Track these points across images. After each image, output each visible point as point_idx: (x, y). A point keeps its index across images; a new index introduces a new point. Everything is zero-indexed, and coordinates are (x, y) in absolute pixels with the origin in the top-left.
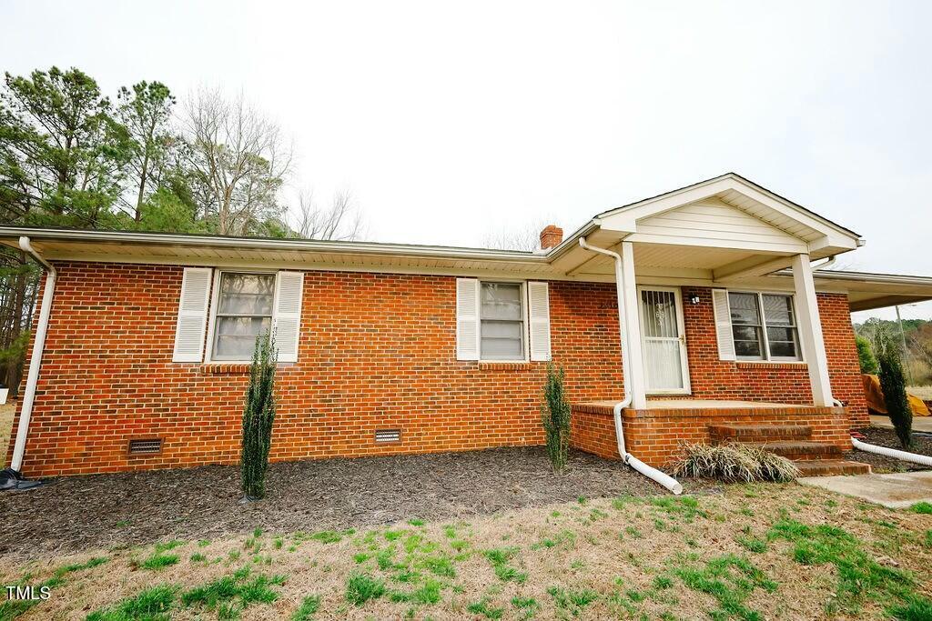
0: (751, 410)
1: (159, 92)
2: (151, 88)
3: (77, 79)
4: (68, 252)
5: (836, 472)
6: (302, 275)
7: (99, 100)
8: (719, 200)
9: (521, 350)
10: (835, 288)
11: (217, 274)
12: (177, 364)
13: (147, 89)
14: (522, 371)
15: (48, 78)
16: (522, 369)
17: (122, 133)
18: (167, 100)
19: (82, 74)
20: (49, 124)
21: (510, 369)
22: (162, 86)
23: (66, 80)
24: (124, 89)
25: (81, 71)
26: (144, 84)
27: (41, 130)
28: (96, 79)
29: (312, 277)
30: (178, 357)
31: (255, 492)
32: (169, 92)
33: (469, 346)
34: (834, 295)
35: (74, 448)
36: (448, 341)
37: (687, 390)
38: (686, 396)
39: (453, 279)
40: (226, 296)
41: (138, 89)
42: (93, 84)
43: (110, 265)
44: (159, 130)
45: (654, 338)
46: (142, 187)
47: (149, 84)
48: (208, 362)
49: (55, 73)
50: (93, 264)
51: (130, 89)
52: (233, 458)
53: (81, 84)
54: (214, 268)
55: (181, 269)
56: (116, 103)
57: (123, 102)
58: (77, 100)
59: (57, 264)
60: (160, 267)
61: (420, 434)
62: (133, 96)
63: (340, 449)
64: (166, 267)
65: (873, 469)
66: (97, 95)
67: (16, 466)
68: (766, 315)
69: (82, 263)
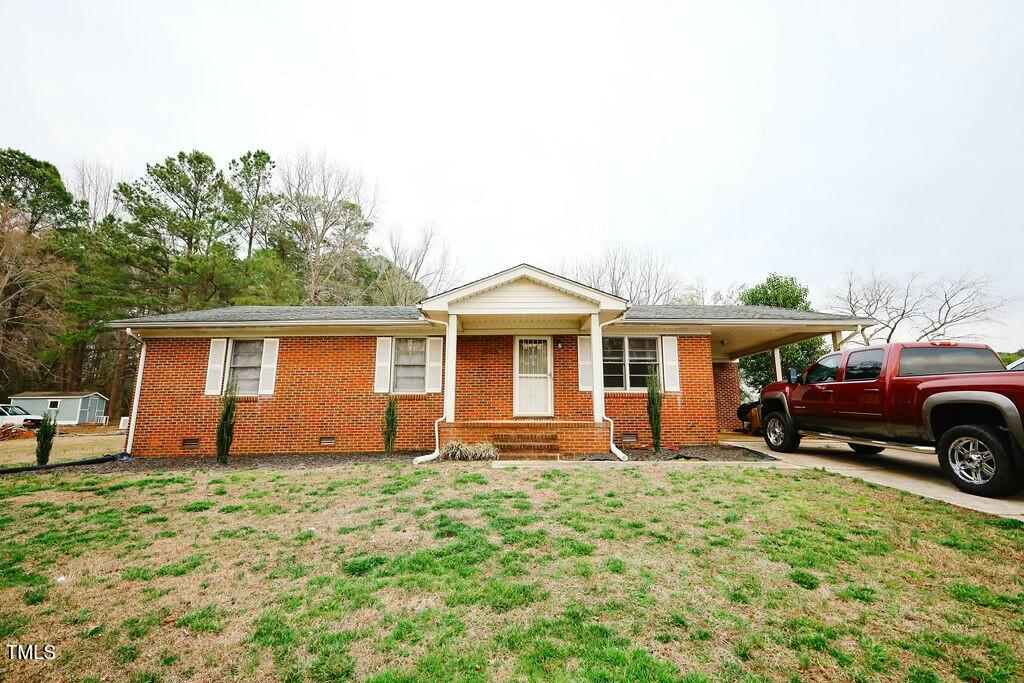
1: (262, 158)
2: (255, 156)
3: (199, 159)
4: (151, 334)
5: (531, 458)
6: (278, 340)
7: (215, 173)
10: (697, 330)
11: (230, 341)
12: (207, 396)
13: (252, 158)
15: (177, 162)
16: (419, 398)
17: (233, 198)
18: (268, 165)
19: (201, 155)
20: (177, 199)
21: (411, 398)
22: (264, 154)
23: (190, 161)
24: (234, 162)
25: (201, 152)
26: (249, 154)
27: (173, 206)
28: (212, 157)
29: (284, 341)
30: (208, 392)
31: (224, 463)
32: (269, 158)
33: (382, 385)
34: (697, 337)
35: (156, 443)
36: (369, 380)
37: (550, 412)
38: (548, 418)
39: (375, 338)
40: (235, 356)
41: (244, 159)
42: (211, 160)
43: (173, 339)
44: (262, 192)
45: (527, 375)
46: (250, 244)
47: (253, 153)
48: (224, 395)
49: (182, 156)
50: (164, 339)
51: (238, 161)
53: (200, 163)
54: (228, 339)
55: (209, 339)
56: (227, 177)
57: (233, 172)
58: (200, 177)
59: (148, 341)
60: (199, 339)
61: (348, 441)
62: (241, 165)
64: (201, 339)
65: (561, 458)
66: (214, 169)
67: (129, 451)
68: (631, 354)
69: (159, 339)
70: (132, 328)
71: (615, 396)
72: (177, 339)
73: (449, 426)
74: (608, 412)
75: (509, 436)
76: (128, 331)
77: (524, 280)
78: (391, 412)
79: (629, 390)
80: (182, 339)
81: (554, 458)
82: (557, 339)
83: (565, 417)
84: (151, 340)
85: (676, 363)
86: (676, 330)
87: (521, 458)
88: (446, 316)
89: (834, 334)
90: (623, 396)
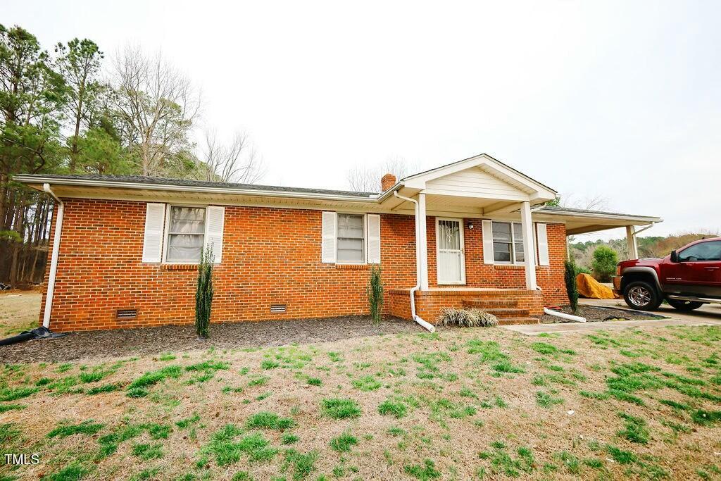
0: (487, 292)
1: (88, 48)
2: (82, 44)
5: (520, 323)
6: (223, 208)
7: (39, 52)
8: (478, 168)
9: (362, 257)
11: (169, 207)
12: (145, 264)
13: (79, 45)
14: (362, 269)
16: (362, 268)
17: (58, 81)
18: (96, 54)
19: (24, 31)
21: (355, 268)
22: (91, 43)
23: (11, 35)
24: (60, 45)
25: (23, 28)
26: (77, 41)
28: (36, 36)
29: (230, 210)
30: (145, 259)
31: (205, 335)
32: (97, 48)
33: (330, 253)
34: (558, 224)
35: (82, 315)
36: (316, 251)
37: (463, 281)
38: (462, 286)
39: (320, 212)
40: (173, 221)
41: (71, 45)
42: (35, 40)
44: (90, 79)
45: (445, 250)
46: (78, 125)
47: (80, 41)
48: (164, 263)
51: (65, 45)
52: (182, 321)
53: (23, 39)
54: (166, 204)
55: (145, 204)
56: (54, 56)
57: (59, 55)
58: (20, 53)
59: (64, 200)
60: (131, 203)
61: (299, 308)
62: (68, 50)
63: (249, 316)
65: (542, 322)
66: (37, 48)
67: (46, 324)
68: (515, 238)
69: (77, 200)
70: (51, 185)
72: (104, 201)
73: (427, 294)
74: (538, 282)
75: (483, 302)
76: (46, 187)
78: (375, 281)
80: (110, 202)
81: (536, 322)
82: (467, 222)
84: (69, 200)
85: (546, 244)
86: (546, 219)
87: (512, 323)
89: (628, 227)
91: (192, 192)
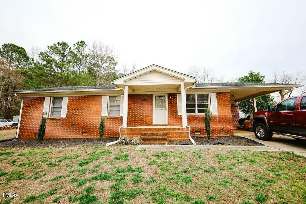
1: (83, 43)
2: (81, 42)
3: (64, 44)
4: (25, 96)
5: (155, 144)
6: (68, 97)
7: (68, 48)
9: (119, 114)
10: (225, 91)
11: (52, 98)
13: (80, 43)
14: (118, 118)
15: (57, 45)
17: (75, 56)
18: (84, 45)
20: (57, 56)
21: (115, 118)
22: (83, 42)
23: (61, 45)
24: (74, 44)
26: (79, 42)
27: (56, 58)
29: (70, 97)
32: (85, 43)
33: (104, 113)
34: (224, 93)
35: (26, 134)
36: (99, 112)
37: (167, 123)
38: (166, 125)
39: (102, 96)
40: (54, 103)
42: (67, 44)
43: (33, 97)
44: (83, 54)
45: (159, 109)
47: (80, 42)
48: (50, 117)
49: (58, 43)
50: (29, 97)
51: (75, 44)
53: (64, 45)
54: (51, 97)
55: (44, 97)
57: (74, 48)
58: (64, 49)
59: (24, 98)
60: (41, 97)
61: (92, 134)
62: (77, 45)
63: (74, 136)
65: (168, 144)
66: (68, 47)
67: (17, 137)
68: (198, 100)
69: (27, 98)
70: (17, 94)
71: (192, 117)
73: (125, 129)
74: (189, 123)
75: (147, 133)
77: (154, 71)
78: (102, 124)
79: (197, 114)
81: (164, 144)
82: (169, 95)
83: (172, 125)
84: (25, 98)
85: (216, 104)
86: (216, 91)
87: (151, 144)
88: (124, 86)
90: (195, 117)
91: (58, 92)
